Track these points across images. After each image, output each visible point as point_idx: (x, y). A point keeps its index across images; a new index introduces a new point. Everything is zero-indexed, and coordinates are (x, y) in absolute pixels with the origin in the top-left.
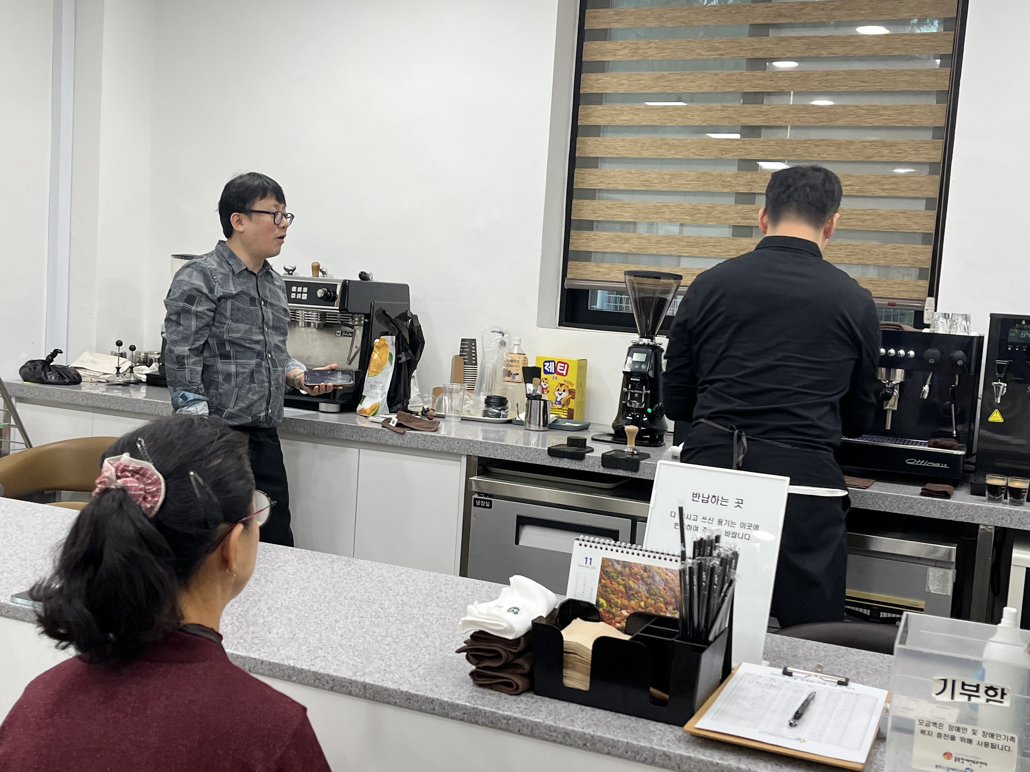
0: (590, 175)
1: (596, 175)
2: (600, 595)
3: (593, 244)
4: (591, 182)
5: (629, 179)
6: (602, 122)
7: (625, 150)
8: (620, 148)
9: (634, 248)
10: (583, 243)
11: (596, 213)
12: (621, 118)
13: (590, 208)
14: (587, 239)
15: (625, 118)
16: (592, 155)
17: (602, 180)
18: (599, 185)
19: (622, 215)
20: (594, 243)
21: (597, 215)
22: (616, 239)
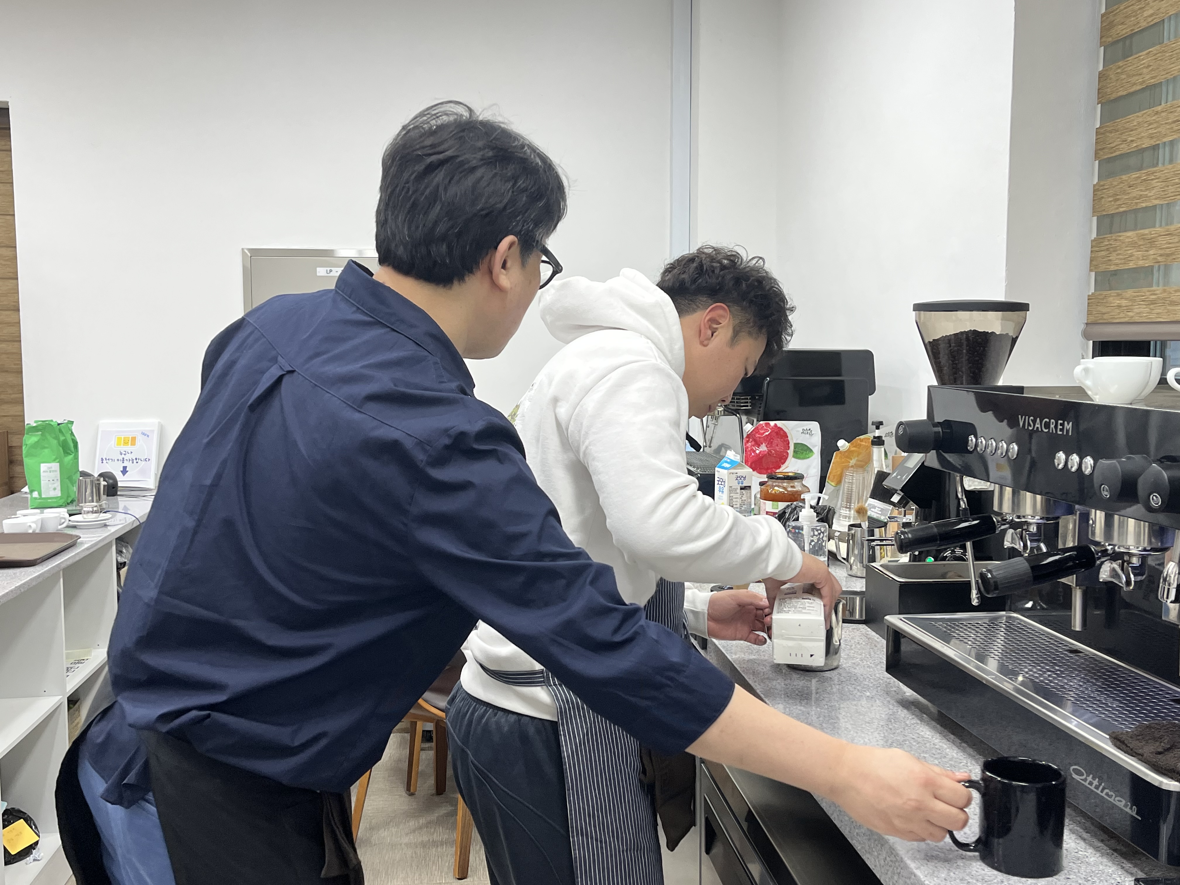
0: (1111, 132)
1: (1117, 131)
3: (1113, 257)
4: (1112, 145)
5: (1155, 125)
6: (1124, 32)
7: (1152, 70)
8: (1145, 70)
9: (1161, 255)
10: (1103, 257)
11: (1118, 200)
12: (1146, 14)
13: (1111, 192)
14: (1108, 250)
15: (1151, 12)
16: (1114, 96)
17: (1124, 137)
18: (1122, 146)
19: (1146, 196)
20: (1114, 254)
21: (1118, 203)
22: (1141, 243)
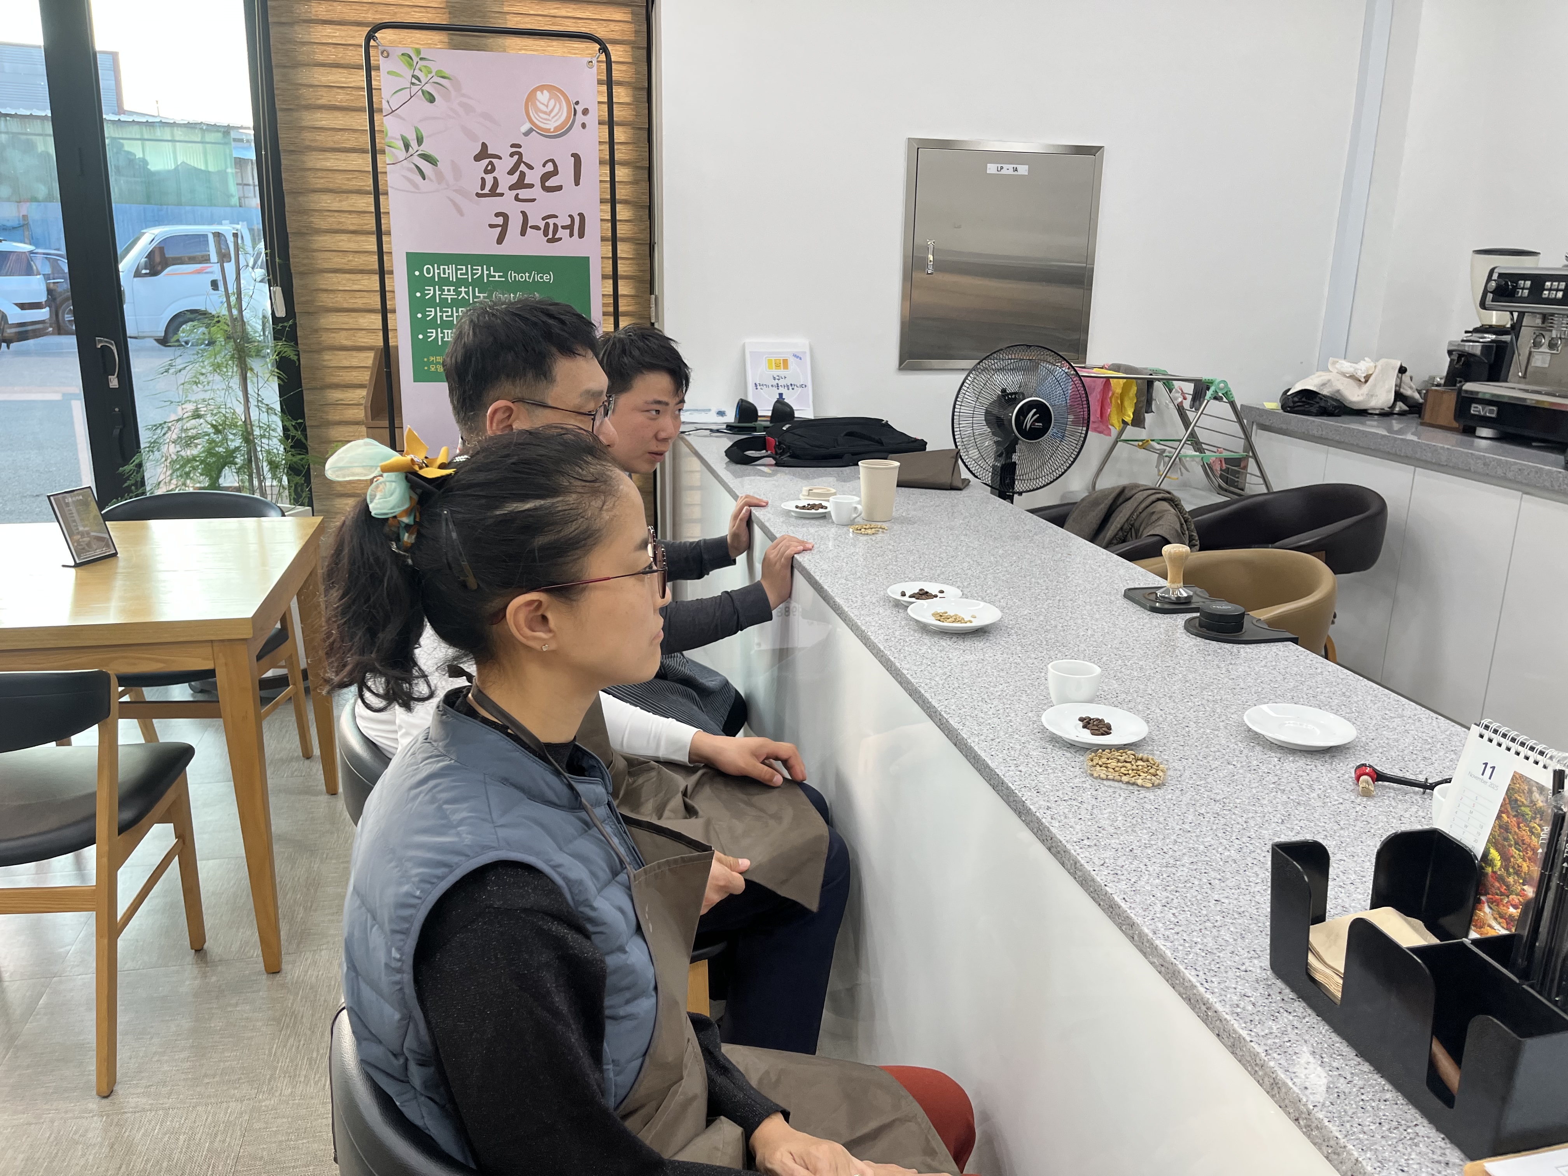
2: (1493, 841)
